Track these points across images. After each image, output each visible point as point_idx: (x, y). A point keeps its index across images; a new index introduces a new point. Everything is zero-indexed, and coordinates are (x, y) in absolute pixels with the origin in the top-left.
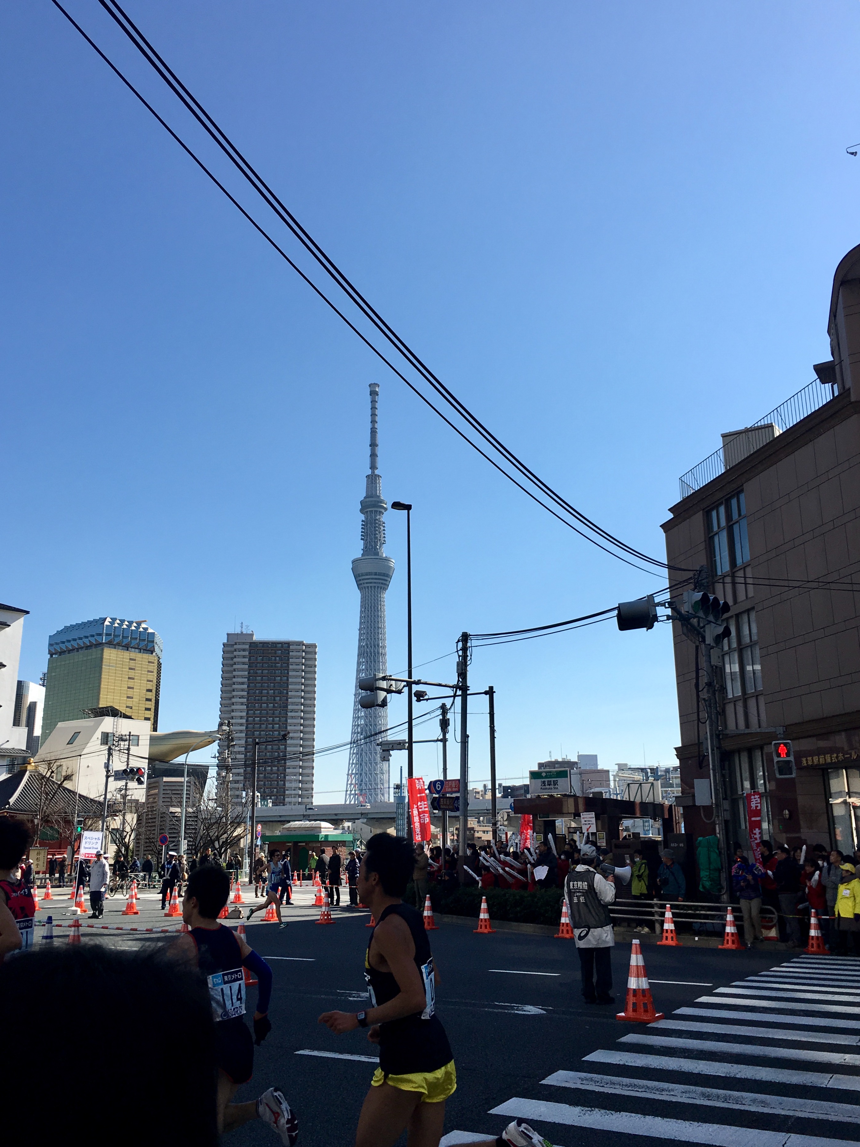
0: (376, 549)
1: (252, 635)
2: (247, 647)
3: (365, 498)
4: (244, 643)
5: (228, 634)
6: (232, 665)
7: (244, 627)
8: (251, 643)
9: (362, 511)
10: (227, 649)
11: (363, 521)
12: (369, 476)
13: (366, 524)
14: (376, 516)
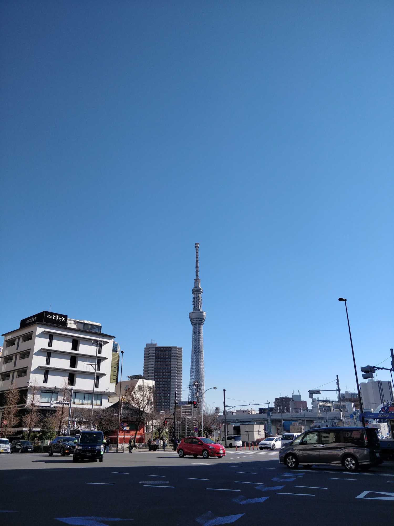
0: (198, 308)
1: (156, 344)
2: (154, 349)
3: (194, 288)
4: (153, 348)
5: (146, 344)
6: (148, 357)
7: (152, 341)
8: (156, 348)
9: (193, 293)
10: (146, 350)
11: (193, 297)
12: (195, 279)
13: (194, 298)
14: (198, 295)
